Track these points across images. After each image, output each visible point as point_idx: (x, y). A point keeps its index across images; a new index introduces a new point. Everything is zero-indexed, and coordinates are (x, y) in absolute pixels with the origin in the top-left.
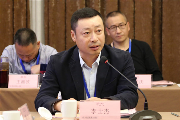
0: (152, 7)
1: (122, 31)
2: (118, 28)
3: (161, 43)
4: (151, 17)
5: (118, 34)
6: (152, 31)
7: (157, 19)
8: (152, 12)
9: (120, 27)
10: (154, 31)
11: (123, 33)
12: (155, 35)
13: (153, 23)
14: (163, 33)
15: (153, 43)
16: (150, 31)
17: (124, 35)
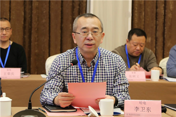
0: (23, 16)
1: (7, 33)
2: (4, 30)
3: (30, 42)
4: (23, 23)
5: (4, 35)
6: (23, 33)
7: (27, 25)
8: (23, 19)
9: (6, 30)
10: (24, 33)
11: (7, 35)
12: (25, 37)
13: (24, 28)
14: (32, 35)
15: (24, 42)
16: (21, 33)
17: (8, 37)
